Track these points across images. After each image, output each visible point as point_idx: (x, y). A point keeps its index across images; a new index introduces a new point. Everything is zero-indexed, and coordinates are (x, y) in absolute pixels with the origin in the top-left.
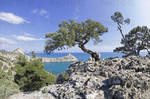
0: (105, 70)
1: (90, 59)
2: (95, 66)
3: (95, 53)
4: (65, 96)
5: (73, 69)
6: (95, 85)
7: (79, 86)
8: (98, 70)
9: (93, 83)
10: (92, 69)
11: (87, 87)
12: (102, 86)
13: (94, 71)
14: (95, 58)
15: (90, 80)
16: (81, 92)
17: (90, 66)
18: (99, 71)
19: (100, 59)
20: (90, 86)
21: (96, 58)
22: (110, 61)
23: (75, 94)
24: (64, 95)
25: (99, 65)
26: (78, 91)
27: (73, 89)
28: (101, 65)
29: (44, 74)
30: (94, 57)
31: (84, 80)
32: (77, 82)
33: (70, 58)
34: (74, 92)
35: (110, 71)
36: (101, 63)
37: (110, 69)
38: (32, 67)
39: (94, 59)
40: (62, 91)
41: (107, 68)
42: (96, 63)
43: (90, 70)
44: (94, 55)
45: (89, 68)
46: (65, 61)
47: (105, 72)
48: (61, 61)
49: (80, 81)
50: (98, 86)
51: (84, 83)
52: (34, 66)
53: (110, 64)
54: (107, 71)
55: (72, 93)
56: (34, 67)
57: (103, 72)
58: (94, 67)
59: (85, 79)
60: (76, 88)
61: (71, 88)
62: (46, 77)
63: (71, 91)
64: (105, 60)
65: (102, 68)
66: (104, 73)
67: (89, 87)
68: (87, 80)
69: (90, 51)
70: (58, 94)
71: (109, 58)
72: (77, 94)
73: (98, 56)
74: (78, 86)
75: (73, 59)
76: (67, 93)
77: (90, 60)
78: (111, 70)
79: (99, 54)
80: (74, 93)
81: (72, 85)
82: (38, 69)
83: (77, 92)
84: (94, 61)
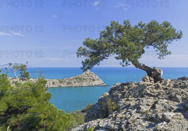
0: (176, 94)
1: (146, 78)
2: (156, 88)
3: (154, 70)
4: (129, 125)
5: (121, 94)
6: (166, 108)
7: (146, 110)
8: (163, 94)
9: (163, 106)
10: (154, 93)
11: (156, 111)
12: (177, 109)
13: (157, 95)
14: (154, 78)
15: (158, 102)
16: (151, 116)
17: (150, 89)
18: (166, 94)
19: (163, 80)
20: (160, 109)
21: (156, 77)
22: (182, 83)
23: (143, 121)
24: (128, 123)
25: (163, 87)
26: (146, 117)
27: (138, 114)
28: (167, 88)
29: (49, 111)
30: (152, 75)
31: (150, 102)
32: (141, 105)
33: (88, 78)
34: (140, 118)
35: (184, 95)
36: (166, 85)
37: (184, 91)
38: (27, 98)
39: (152, 79)
40: (123, 119)
41: (179, 91)
42: (158, 85)
43: (150, 94)
44: (153, 72)
45: (149, 92)
46: (77, 84)
47: (176, 95)
48: (69, 85)
49: (145, 104)
50: (171, 109)
51: (150, 106)
52: (31, 96)
53: (183, 87)
54: (179, 95)
55: (138, 120)
56: (30, 98)
57: (173, 96)
58: (155, 90)
59: (152, 101)
60: (143, 113)
61: (134, 113)
62: (53, 117)
63: (136, 117)
64: (172, 80)
65: (169, 91)
66: (175, 97)
67: (160, 111)
68: (153, 103)
69: (145, 66)
70: (116, 125)
71: (179, 79)
72: (145, 120)
73: (160, 74)
74: (144, 110)
75: (94, 80)
76: (131, 120)
77: (146, 80)
78: (186, 94)
79: (160, 71)
80: (141, 120)
81: (135, 110)
82: (39, 101)
83: (144, 118)
84: (153, 81)
